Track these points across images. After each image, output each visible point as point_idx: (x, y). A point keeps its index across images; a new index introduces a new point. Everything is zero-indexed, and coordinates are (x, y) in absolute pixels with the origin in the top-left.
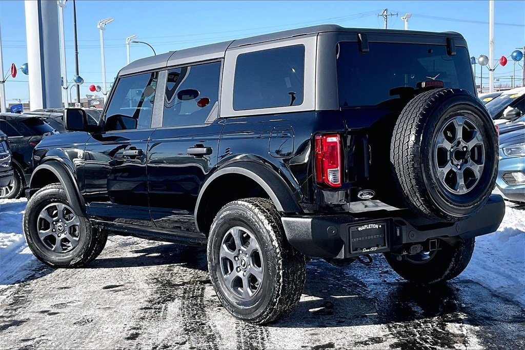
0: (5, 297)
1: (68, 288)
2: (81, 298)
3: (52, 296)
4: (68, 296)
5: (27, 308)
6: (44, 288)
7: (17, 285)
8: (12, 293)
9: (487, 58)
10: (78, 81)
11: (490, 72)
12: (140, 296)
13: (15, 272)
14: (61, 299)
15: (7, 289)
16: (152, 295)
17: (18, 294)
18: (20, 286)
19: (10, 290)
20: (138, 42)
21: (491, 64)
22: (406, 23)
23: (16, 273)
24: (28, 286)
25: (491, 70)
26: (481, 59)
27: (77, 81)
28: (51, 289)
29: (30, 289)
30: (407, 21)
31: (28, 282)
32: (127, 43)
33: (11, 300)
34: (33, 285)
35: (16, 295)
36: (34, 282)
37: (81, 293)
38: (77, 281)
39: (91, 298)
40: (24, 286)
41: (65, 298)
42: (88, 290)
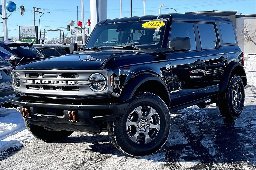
32: (159, 8)
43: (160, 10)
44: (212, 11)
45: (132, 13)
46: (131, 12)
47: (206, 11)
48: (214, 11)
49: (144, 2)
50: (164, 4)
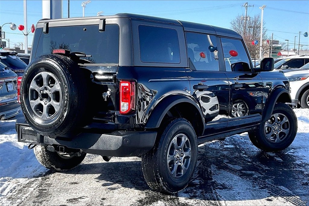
0: (32, 189)
1: (77, 183)
2: (87, 195)
3: (67, 190)
4: (78, 191)
5: (49, 201)
6: (59, 182)
7: (40, 178)
8: (37, 185)
12: (131, 196)
13: (38, 166)
14: (74, 194)
15: (34, 181)
16: (139, 195)
17: (41, 187)
18: (42, 179)
19: (36, 183)
22: (262, 11)
23: (39, 168)
24: (48, 179)
28: (65, 184)
29: (49, 182)
30: (263, 10)
31: (47, 176)
33: (37, 193)
34: (51, 179)
35: (41, 188)
36: (52, 176)
37: (87, 189)
38: (82, 177)
39: (95, 195)
40: (45, 180)
41: (76, 193)
42: (92, 187)
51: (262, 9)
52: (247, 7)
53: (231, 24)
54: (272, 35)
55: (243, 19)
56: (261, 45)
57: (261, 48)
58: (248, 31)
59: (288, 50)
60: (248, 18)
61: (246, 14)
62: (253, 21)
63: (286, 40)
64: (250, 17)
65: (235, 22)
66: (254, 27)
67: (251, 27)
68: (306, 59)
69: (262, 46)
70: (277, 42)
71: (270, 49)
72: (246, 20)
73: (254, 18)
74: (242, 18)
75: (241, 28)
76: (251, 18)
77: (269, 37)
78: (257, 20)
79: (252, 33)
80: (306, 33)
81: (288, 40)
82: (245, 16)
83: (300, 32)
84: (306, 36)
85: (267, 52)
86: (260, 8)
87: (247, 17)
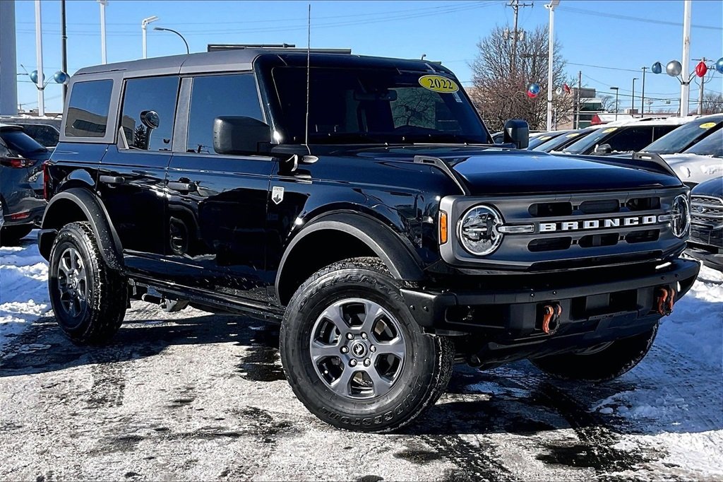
9: (679, 65)
10: (61, 79)
11: (683, 86)
20: (163, 29)
21: (684, 75)
22: (552, 13)
25: (684, 83)
26: (671, 67)
27: (59, 81)
30: (553, 11)
32: (143, 27)
43: (144, 31)
44: (282, 46)
45: (64, 33)
46: (61, 33)
47: (265, 44)
48: (286, 46)
49: (102, 7)
50: (157, 17)
51: (551, 9)
52: (517, 6)
53: (478, 48)
54: (578, 76)
55: (508, 37)
56: (550, 98)
57: (550, 105)
58: (519, 66)
59: (616, 111)
60: (522, 34)
61: (515, 26)
62: (532, 41)
63: (612, 88)
64: (525, 32)
65: (489, 43)
66: (535, 56)
67: (528, 56)
68: (657, 128)
69: (554, 101)
70: (591, 93)
71: (576, 109)
72: (517, 39)
73: (534, 32)
74: (506, 34)
75: (503, 59)
76: (527, 35)
77: (570, 80)
78: (542, 39)
79: (529, 70)
80: (656, 64)
81: (617, 89)
82: (513, 30)
83: (645, 68)
84: (658, 71)
85: (568, 117)
86: (546, 6)
87: (517, 33)
